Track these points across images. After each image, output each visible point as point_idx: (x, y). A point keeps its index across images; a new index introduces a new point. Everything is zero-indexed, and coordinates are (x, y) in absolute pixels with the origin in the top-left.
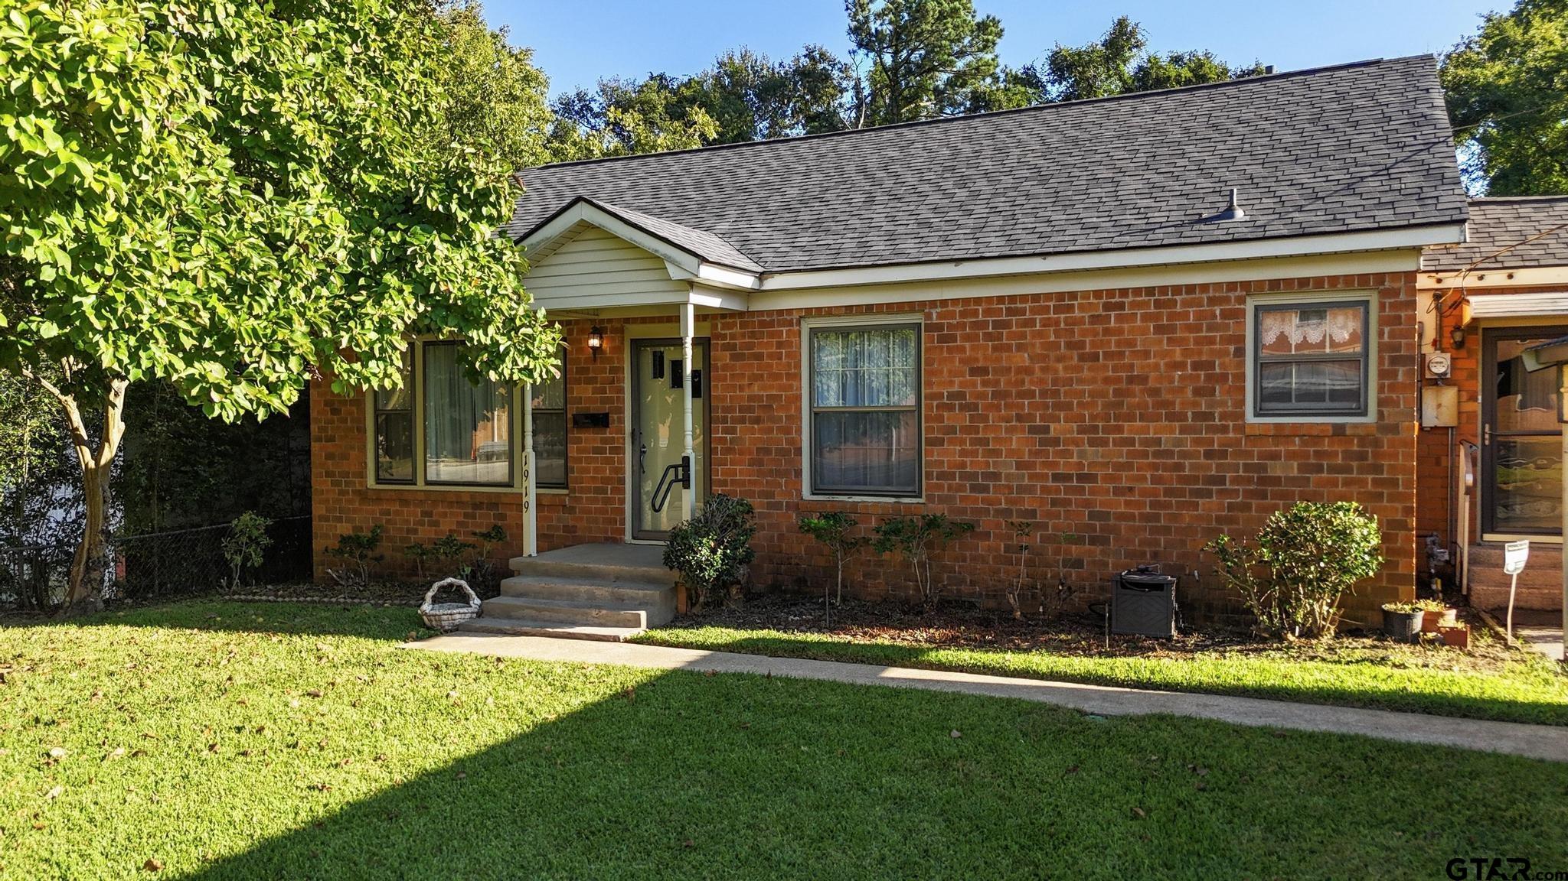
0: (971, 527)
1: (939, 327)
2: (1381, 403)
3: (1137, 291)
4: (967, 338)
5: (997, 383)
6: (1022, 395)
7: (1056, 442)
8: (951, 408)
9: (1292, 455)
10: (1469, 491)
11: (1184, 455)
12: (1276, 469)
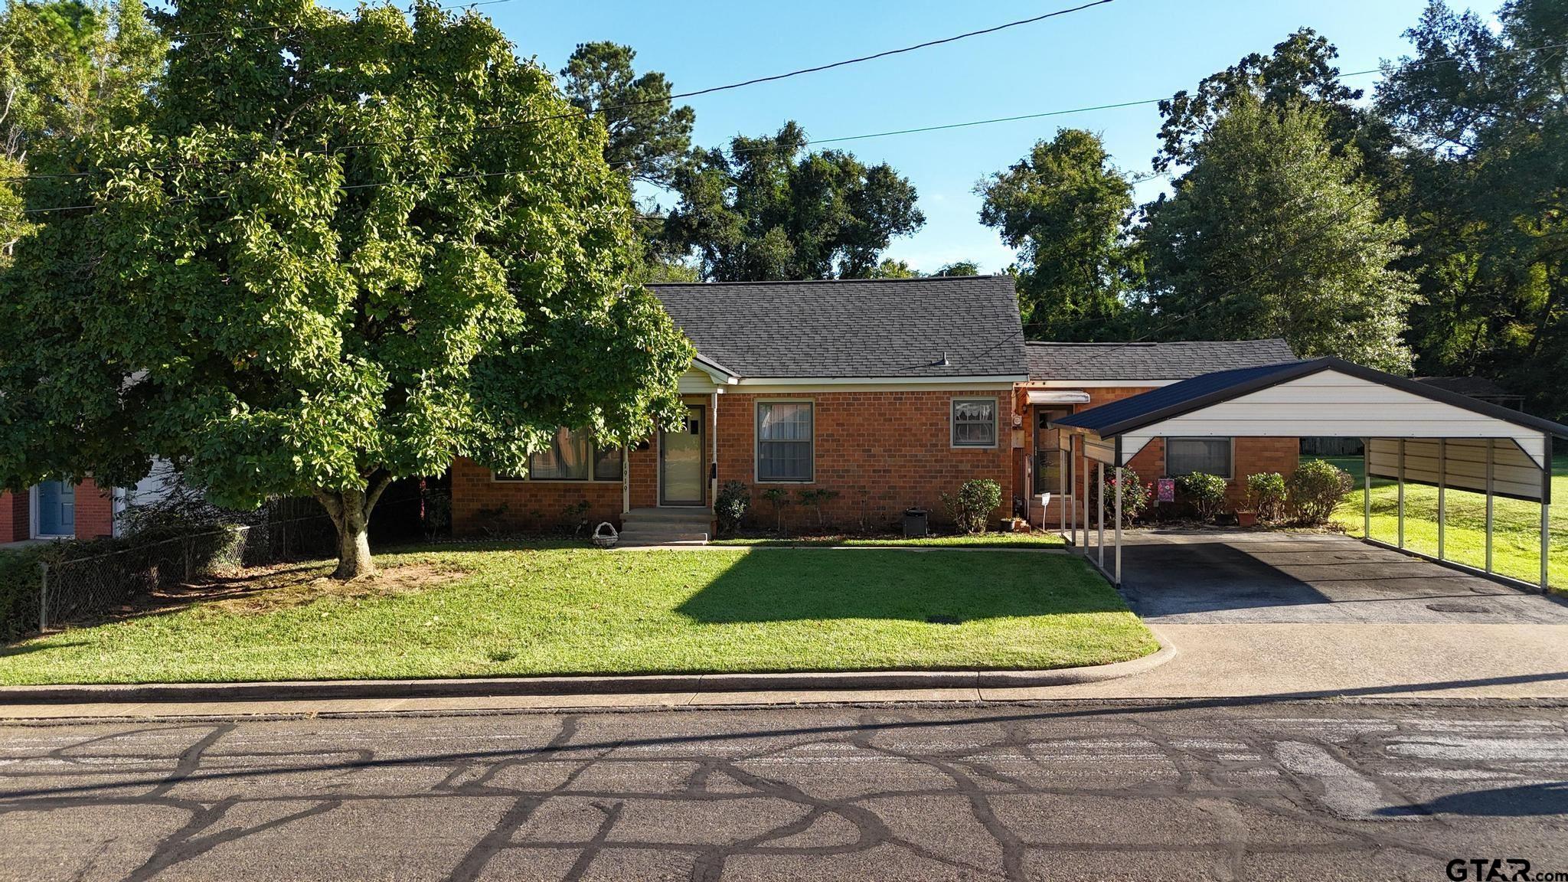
0: (837, 494)
1: (822, 405)
2: (1000, 441)
3: (908, 393)
4: (834, 410)
5: (848, 430)
6: (859, 435)
7: (874, 456)
8: (828, 441)
9: (968, 461)
10: (1029, 475)
11: (927, 461)
12: (962, 467)
